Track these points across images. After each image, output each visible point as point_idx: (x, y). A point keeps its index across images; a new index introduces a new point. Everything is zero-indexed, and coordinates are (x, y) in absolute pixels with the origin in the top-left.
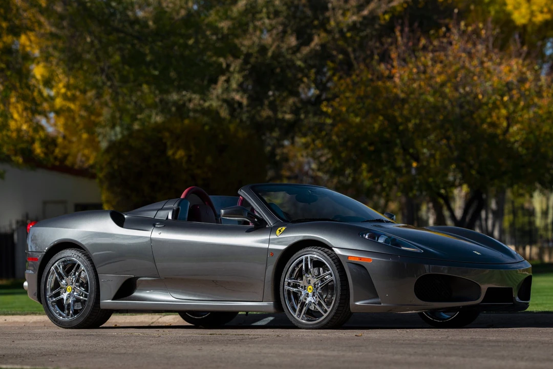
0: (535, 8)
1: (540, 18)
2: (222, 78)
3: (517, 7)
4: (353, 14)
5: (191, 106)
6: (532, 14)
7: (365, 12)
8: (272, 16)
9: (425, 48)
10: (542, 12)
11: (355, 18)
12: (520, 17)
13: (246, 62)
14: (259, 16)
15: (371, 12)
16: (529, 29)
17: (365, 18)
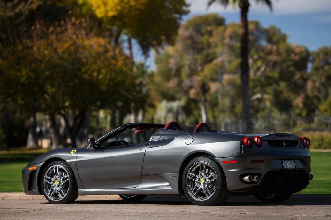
0: (108, 8)
1: (111, 14)
3: (99, 7)
4: (10, 11)
6: (107, 12)
7: (17, 10)
9: (52, 33)
10: (112, 10)
11: (11, 13)
12: (99, 13)
15: (20, 10)
16: (105, 20)
17: (16, 13)
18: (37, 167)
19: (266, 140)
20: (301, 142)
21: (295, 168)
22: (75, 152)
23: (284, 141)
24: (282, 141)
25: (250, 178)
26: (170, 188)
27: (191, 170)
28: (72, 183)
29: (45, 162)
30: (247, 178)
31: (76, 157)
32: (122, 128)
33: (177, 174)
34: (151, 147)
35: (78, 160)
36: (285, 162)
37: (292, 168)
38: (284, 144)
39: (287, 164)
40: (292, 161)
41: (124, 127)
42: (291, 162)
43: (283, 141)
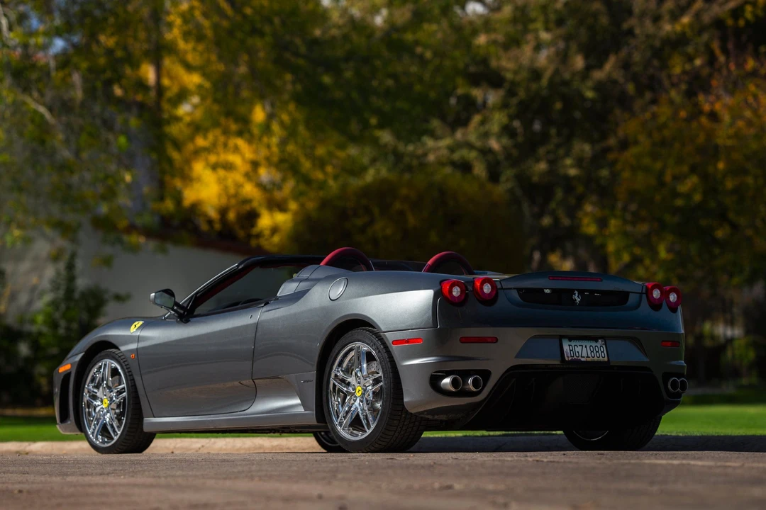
2: (477, 119)
5: (431, 158)
8: (552, 25)
13: (511, 93)
14: (532, 26)
18: (71, 364)
19: (513, 287)
20: (644, 296)
21: (606, 359)
22: (138, 326)
23: (576, 292)
24: (571, 292)
25: (454, 383)
26: (301, 409)
27: (340, 364)
28: (131, 402)
29: (86, 352)
30: (447, 381)
31: (139, 339)
32: (240, 267)
33: (312, 375)
34: (271, 308)
35: (142, 345)
36: (573, 343)
37: (596, 359)
38: (577, 299)
39: (578, 349)
40: (597, 341)
41: (245, 263)
42: (594, 344)
43: (574, 290)
